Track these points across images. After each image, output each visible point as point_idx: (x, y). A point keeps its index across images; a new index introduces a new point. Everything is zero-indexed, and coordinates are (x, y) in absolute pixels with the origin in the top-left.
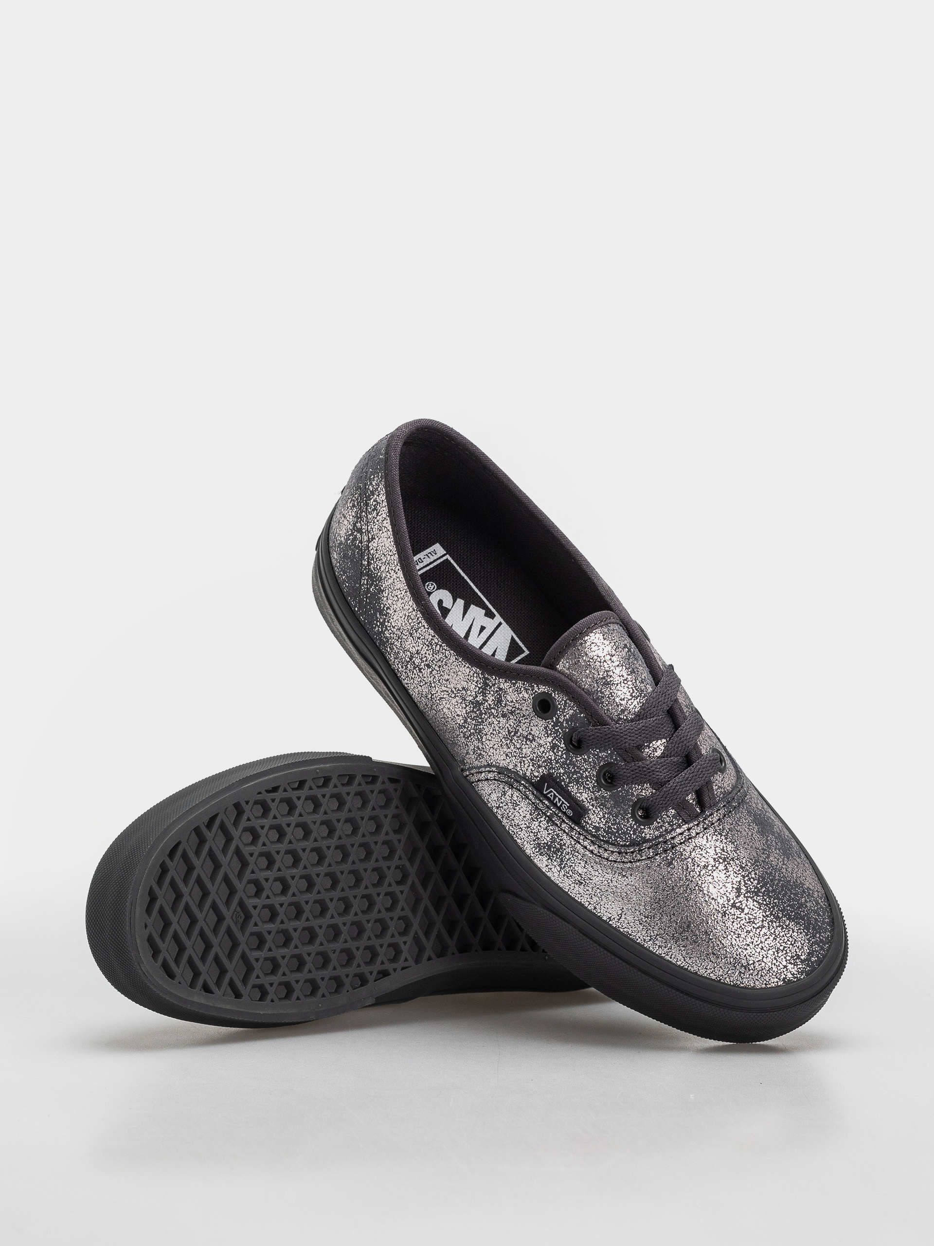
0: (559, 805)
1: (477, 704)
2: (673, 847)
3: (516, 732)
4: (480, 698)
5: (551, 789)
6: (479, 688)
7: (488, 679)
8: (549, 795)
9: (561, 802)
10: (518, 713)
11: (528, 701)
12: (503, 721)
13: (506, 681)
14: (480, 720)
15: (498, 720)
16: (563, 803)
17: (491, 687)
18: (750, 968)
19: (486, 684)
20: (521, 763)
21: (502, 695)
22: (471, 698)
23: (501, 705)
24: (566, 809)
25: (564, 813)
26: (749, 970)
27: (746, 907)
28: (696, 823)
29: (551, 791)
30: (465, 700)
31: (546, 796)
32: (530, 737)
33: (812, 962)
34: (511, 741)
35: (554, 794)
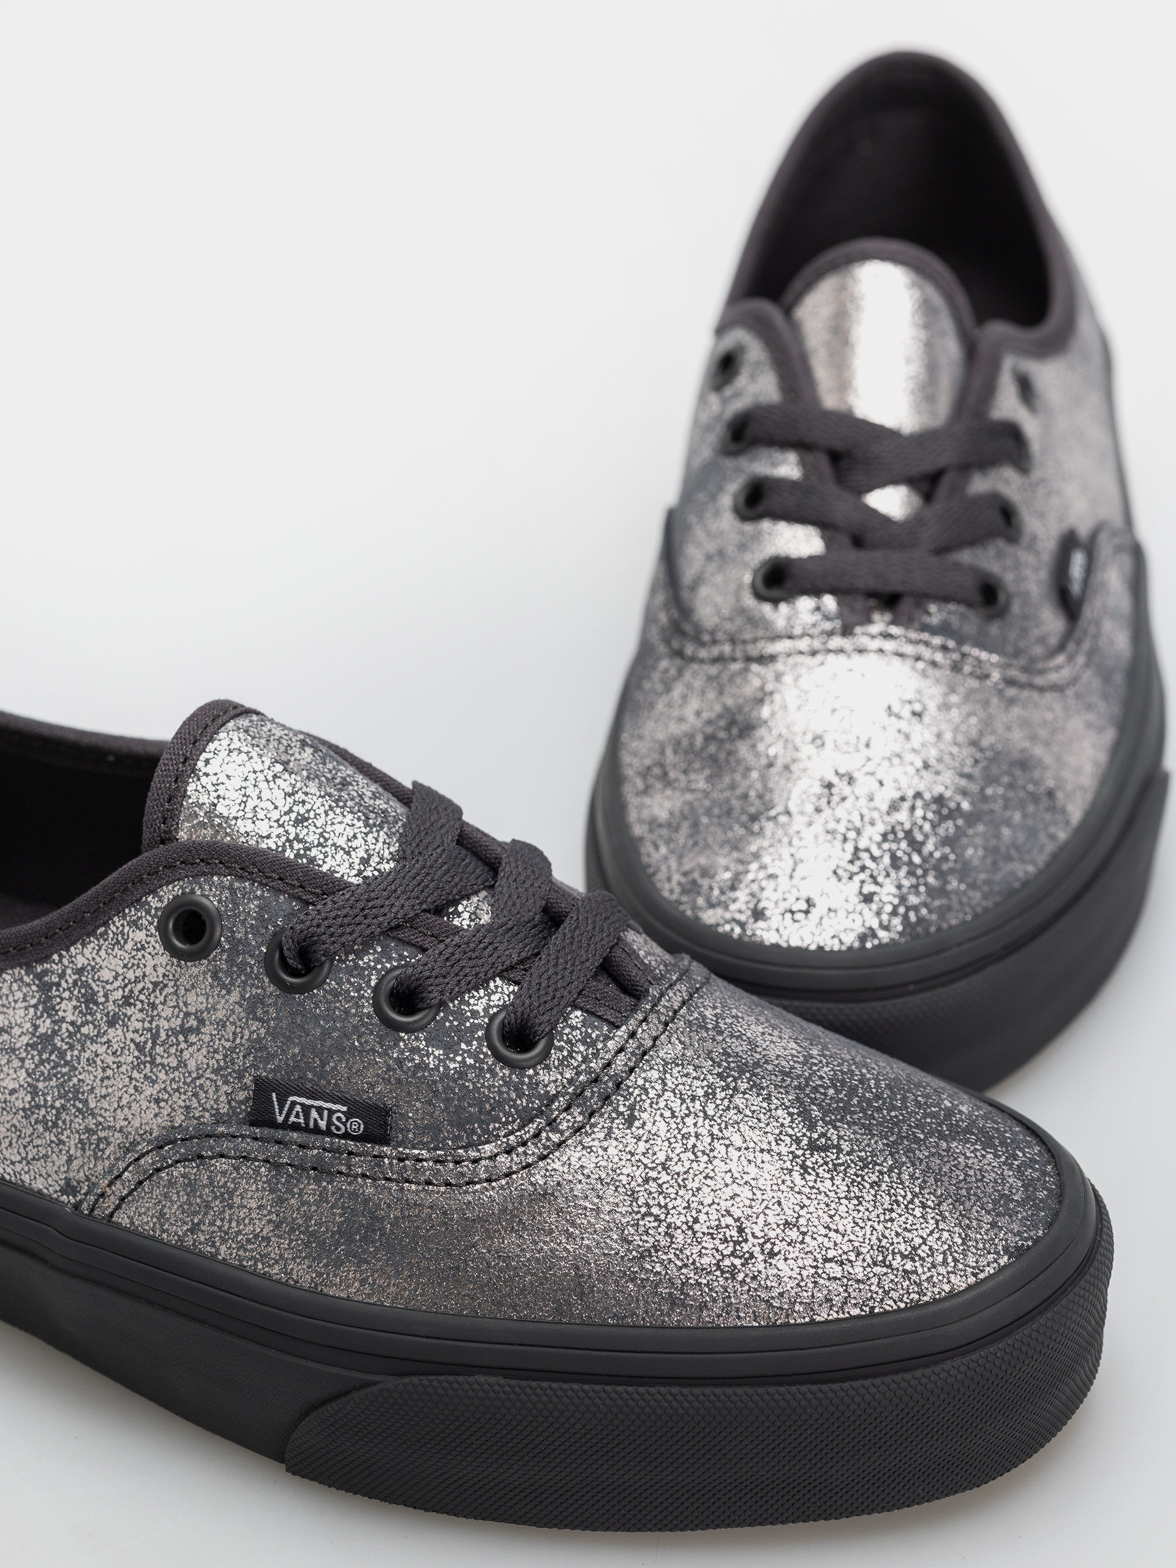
0: (323, 1124)
1: (46, 1040)
2: (618, 1086)
3: (155, 1037)
4: (45, 1026)
5: (292, 1098)
6: (35, 1006)
7: (45, 972)
8: (292, 1119)
9: (326, 1113)
10: (140, 992)
11: (148, 943)
12: (115, 1034)
13: (84, 945)
14: (65, 1070)
15: (104, 1039)
16: (331, 1112)
17: (58, 985)
18: (923, 1255)
19: (45, 988)
20: (195, 1095)
21: (90, 981)
22: (25, 1039)
23: (96, 1003)
24: (345, 1124)
25: (346, 1136)
26: (922, 1259)
27: (842, 1142)
28: (640, 1016)
29: (294, 1103)
30: (13, 1050)
31: (285, 1126)
32: (192, 1022)
33: (1041, 1201)
34: (153, 1062)
35: (302, 1105)
